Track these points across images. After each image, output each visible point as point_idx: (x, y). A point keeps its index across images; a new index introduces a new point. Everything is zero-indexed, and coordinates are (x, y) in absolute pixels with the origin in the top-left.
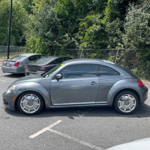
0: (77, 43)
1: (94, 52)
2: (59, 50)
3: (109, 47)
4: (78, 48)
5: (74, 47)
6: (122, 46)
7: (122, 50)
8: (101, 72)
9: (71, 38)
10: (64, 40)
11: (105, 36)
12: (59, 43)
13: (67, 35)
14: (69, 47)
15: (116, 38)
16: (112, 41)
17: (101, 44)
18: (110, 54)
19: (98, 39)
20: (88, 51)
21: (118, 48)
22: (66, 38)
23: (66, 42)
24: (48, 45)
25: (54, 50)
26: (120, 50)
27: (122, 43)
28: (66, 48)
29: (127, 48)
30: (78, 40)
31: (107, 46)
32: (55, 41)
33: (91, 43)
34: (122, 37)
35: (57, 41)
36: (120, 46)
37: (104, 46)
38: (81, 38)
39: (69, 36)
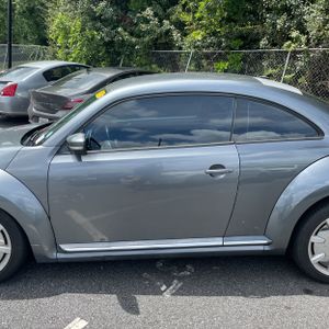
0: (176, 35)
1: (221, 57)
2: (132, 53)
3: (263, 43)
4: (180, 48)
5: (169, 45)
6: (303, 38)
7: (300, 52)
8: (248, 120)
9: (161, 21)
10: (144, 27)
11: (254, 13)
12: (132, 34)
13: (149, 12)
14: (155, 44)
15: (284, 17)
16: (274, 25)
17: (242, 37)
18: (265, 64)
19: (235, 22)
20: (207, 56)
21: (289, 47)
22: (147, 21)
23: (148, 32)
24: (102, 39)
25: (119, 54)
26: (295, 52)
27: (303, 31)
28: (147, 47)
29: (317, 45)
30: (180, 25)
31: (259, 40)
32: (120, 29)
33: (214, 34)
34: (302, 14)
35: (125, 30)
36: (297, 40)
37: (249, 41)
38: (187, 18)
39: (156, 15)
